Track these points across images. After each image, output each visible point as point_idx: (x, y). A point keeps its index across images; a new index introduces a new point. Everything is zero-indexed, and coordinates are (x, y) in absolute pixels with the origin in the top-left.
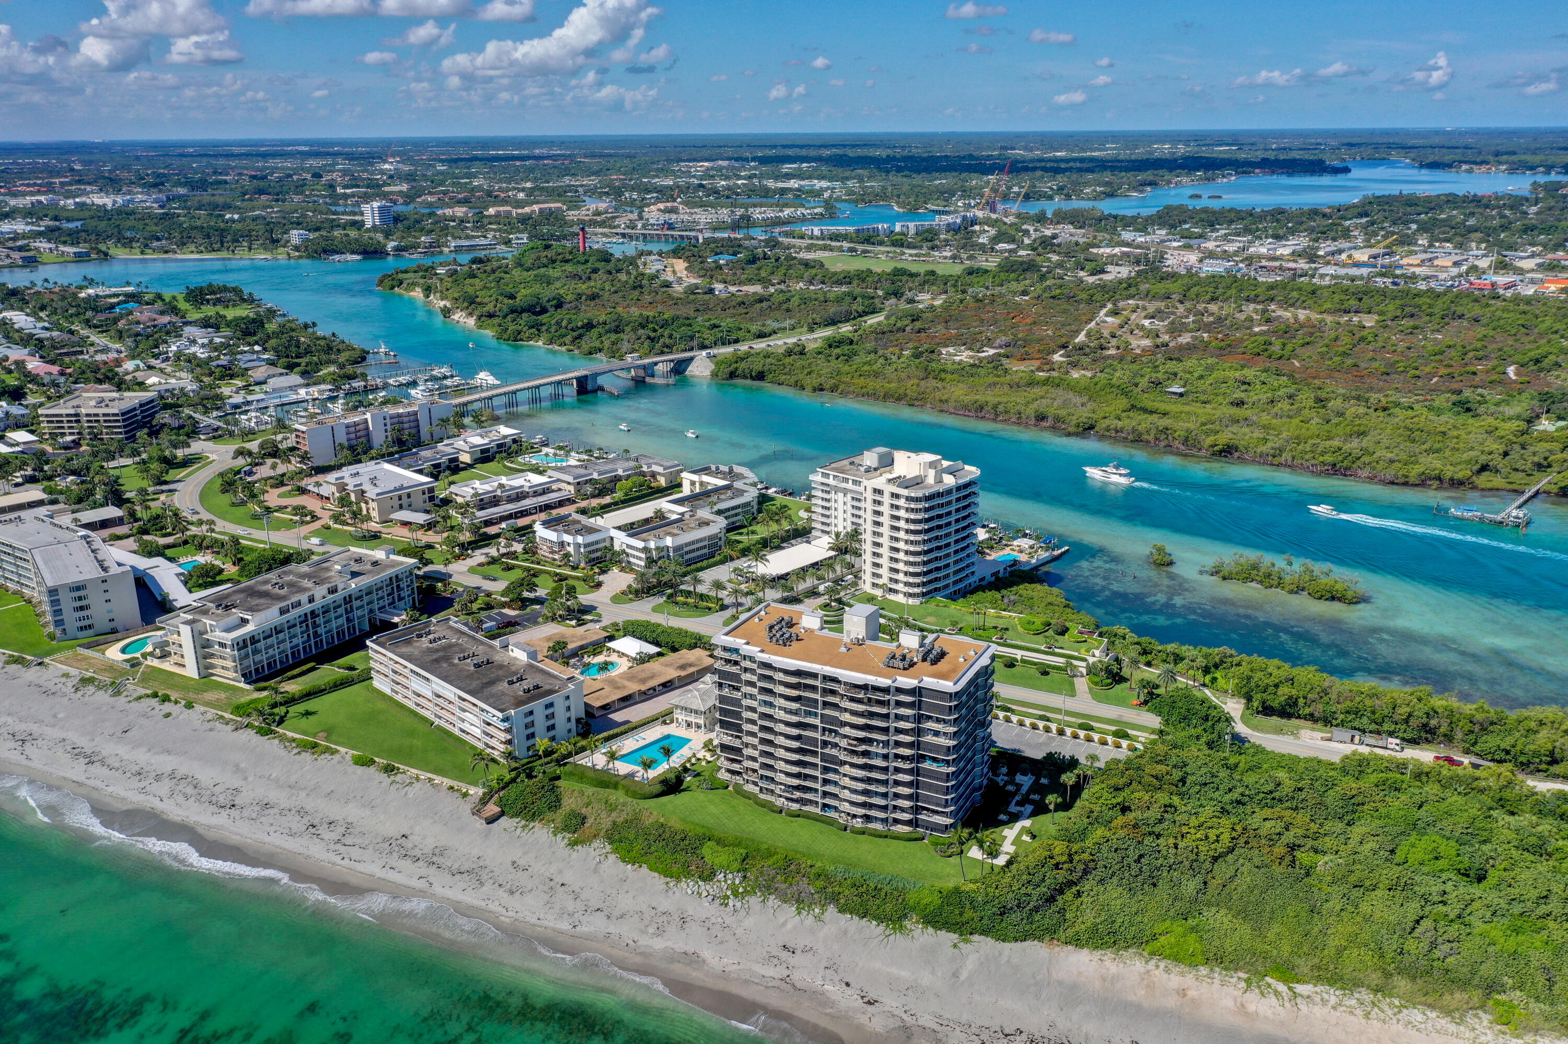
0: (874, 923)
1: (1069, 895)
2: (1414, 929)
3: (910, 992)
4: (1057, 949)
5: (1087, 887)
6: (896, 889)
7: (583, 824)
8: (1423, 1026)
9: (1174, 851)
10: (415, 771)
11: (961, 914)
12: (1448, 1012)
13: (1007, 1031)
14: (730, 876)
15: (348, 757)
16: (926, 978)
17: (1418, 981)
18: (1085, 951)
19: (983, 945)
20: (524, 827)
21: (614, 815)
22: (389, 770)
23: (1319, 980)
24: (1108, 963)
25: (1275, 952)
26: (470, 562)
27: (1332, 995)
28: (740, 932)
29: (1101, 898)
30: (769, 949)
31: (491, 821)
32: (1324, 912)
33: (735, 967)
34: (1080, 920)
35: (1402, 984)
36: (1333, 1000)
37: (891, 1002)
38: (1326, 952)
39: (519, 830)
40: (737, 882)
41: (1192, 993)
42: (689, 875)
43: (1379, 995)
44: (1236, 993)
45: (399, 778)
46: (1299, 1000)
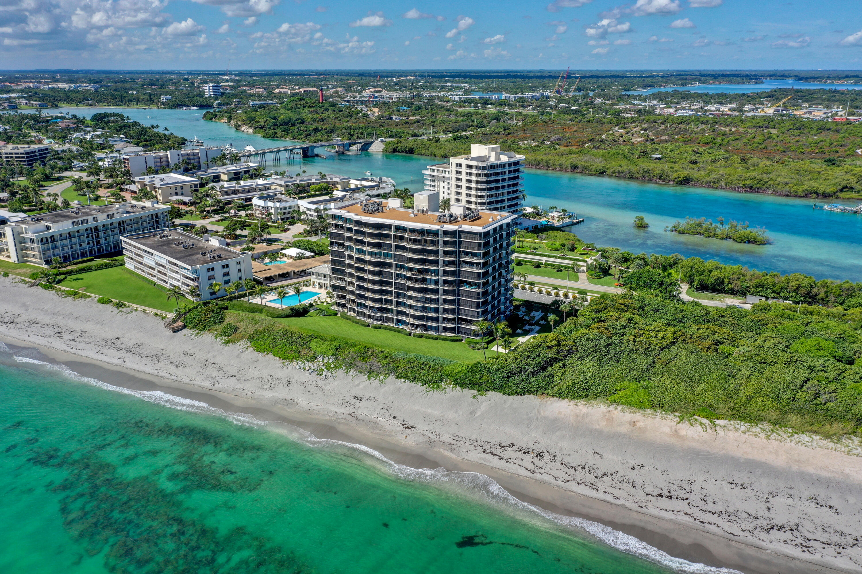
0: (420, 384)
1: (557, 366)
2: (803, 386)
3: (438, 422)
4: (546, 399)
5: (570, 361)
6: (438, 364)
7: (235, 331)
8: (810, 444)
9: (633, 343)
10: (135, 306)
11: (480, 378)
12: (828, 436)
13: (503, 445)
14: (327, 358)
15: (96, 300)
16: (450, 415)
17: (806, 417)
18: (566, 401)
19: (494, 397)
20: (197, 334)
21: (257, 326)
22: (120, 305)
23: (733, 417)
24: (581, 407)
25: (701, 400)
26: (211, 220)
27: (743, 426)
28: (326, 389)
29: (579, 368)
30: (344, 398)
31: (176, 331)
32: (737, 377)
33: (319, 407)
34: (564, 381)
35: (794, 419)
36: (743, 428)
37: (423, 427)
38: (739, 400)
39: (193, 336)
40: (331, 361)
41: (640, 424)
42: (298, 358)
43: (777, 426)
44: (672, 424)
45: (124, 309)
46: (718, 428)
